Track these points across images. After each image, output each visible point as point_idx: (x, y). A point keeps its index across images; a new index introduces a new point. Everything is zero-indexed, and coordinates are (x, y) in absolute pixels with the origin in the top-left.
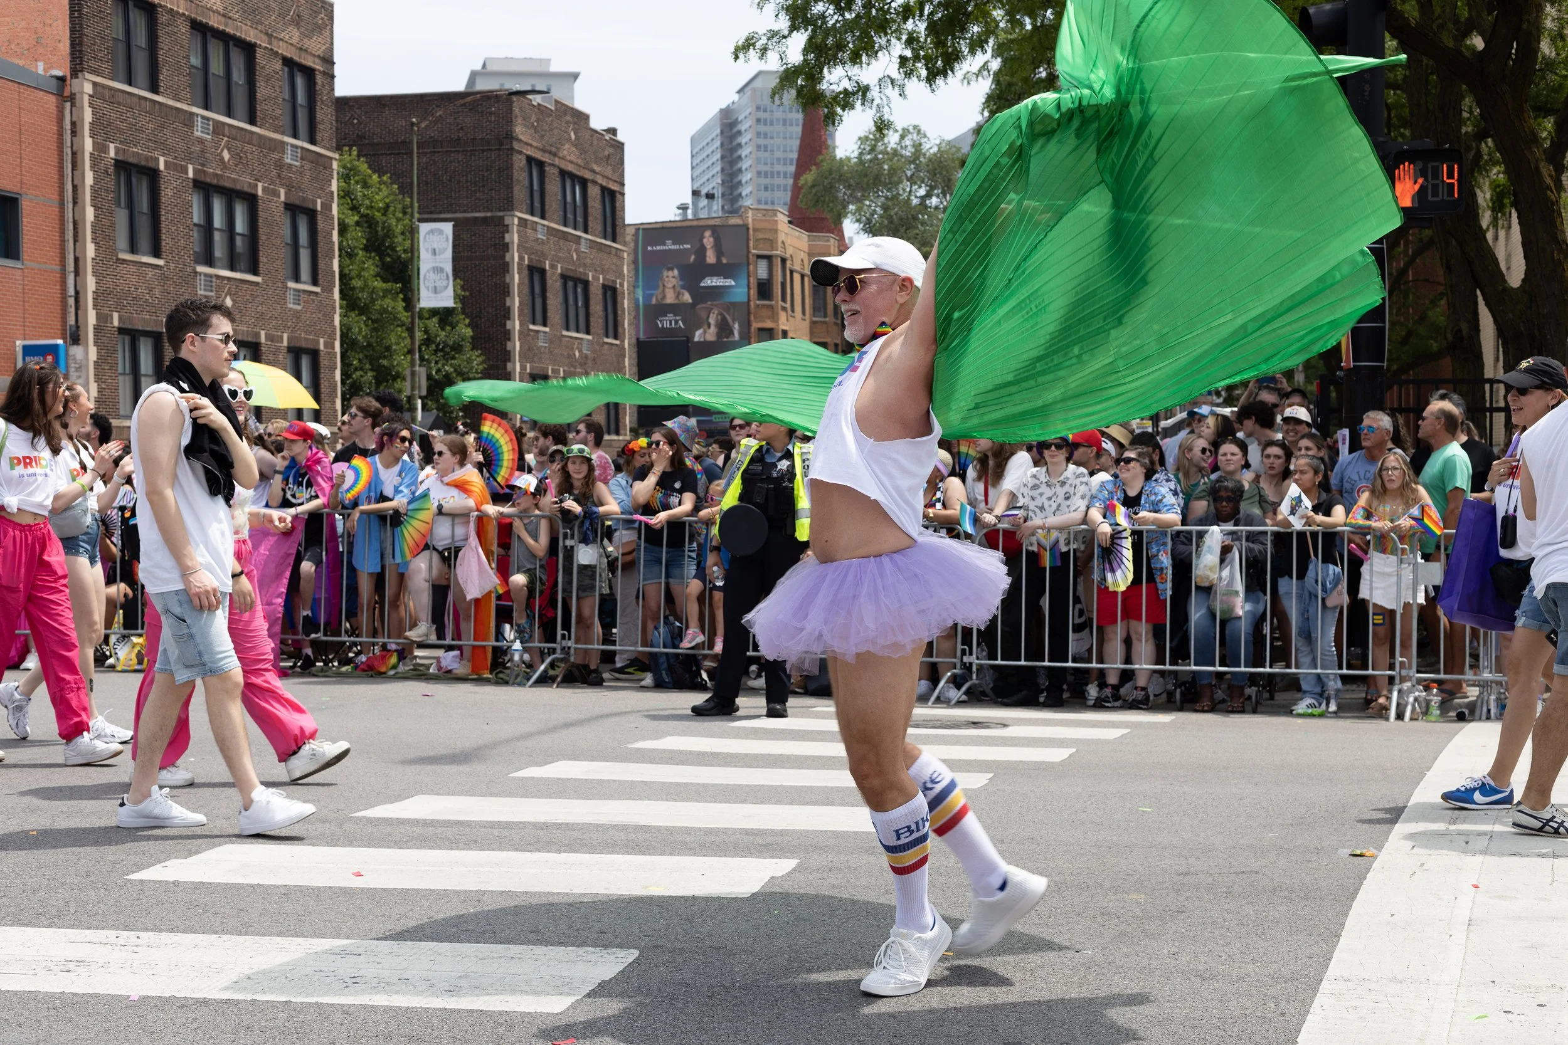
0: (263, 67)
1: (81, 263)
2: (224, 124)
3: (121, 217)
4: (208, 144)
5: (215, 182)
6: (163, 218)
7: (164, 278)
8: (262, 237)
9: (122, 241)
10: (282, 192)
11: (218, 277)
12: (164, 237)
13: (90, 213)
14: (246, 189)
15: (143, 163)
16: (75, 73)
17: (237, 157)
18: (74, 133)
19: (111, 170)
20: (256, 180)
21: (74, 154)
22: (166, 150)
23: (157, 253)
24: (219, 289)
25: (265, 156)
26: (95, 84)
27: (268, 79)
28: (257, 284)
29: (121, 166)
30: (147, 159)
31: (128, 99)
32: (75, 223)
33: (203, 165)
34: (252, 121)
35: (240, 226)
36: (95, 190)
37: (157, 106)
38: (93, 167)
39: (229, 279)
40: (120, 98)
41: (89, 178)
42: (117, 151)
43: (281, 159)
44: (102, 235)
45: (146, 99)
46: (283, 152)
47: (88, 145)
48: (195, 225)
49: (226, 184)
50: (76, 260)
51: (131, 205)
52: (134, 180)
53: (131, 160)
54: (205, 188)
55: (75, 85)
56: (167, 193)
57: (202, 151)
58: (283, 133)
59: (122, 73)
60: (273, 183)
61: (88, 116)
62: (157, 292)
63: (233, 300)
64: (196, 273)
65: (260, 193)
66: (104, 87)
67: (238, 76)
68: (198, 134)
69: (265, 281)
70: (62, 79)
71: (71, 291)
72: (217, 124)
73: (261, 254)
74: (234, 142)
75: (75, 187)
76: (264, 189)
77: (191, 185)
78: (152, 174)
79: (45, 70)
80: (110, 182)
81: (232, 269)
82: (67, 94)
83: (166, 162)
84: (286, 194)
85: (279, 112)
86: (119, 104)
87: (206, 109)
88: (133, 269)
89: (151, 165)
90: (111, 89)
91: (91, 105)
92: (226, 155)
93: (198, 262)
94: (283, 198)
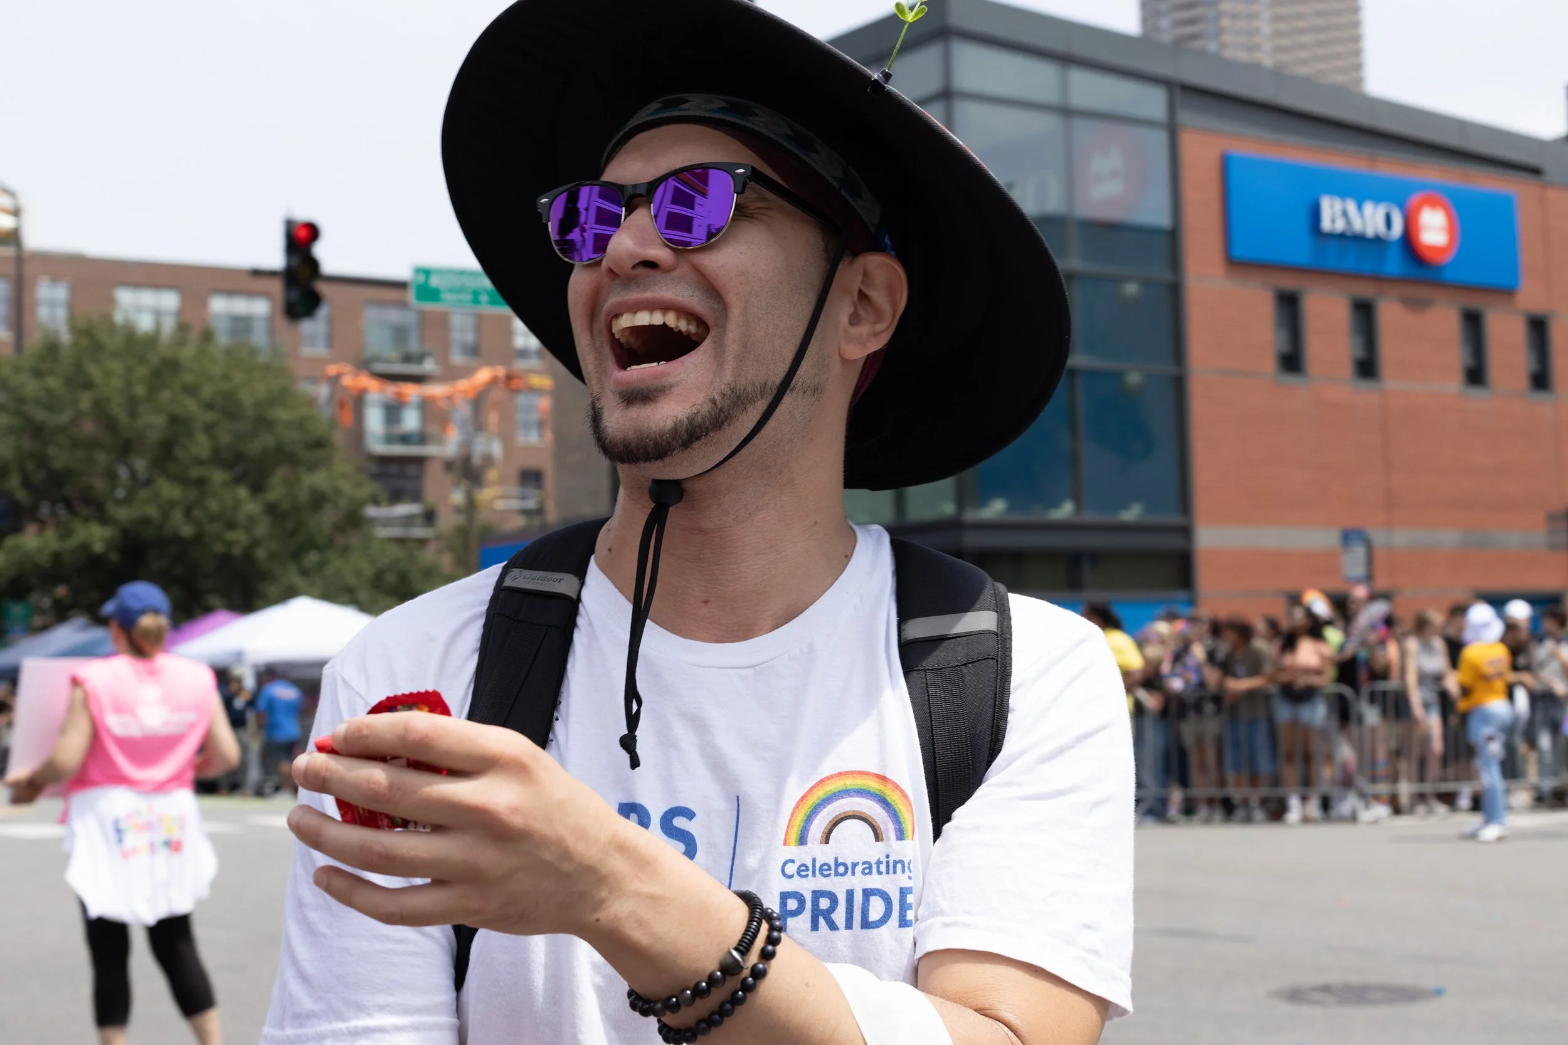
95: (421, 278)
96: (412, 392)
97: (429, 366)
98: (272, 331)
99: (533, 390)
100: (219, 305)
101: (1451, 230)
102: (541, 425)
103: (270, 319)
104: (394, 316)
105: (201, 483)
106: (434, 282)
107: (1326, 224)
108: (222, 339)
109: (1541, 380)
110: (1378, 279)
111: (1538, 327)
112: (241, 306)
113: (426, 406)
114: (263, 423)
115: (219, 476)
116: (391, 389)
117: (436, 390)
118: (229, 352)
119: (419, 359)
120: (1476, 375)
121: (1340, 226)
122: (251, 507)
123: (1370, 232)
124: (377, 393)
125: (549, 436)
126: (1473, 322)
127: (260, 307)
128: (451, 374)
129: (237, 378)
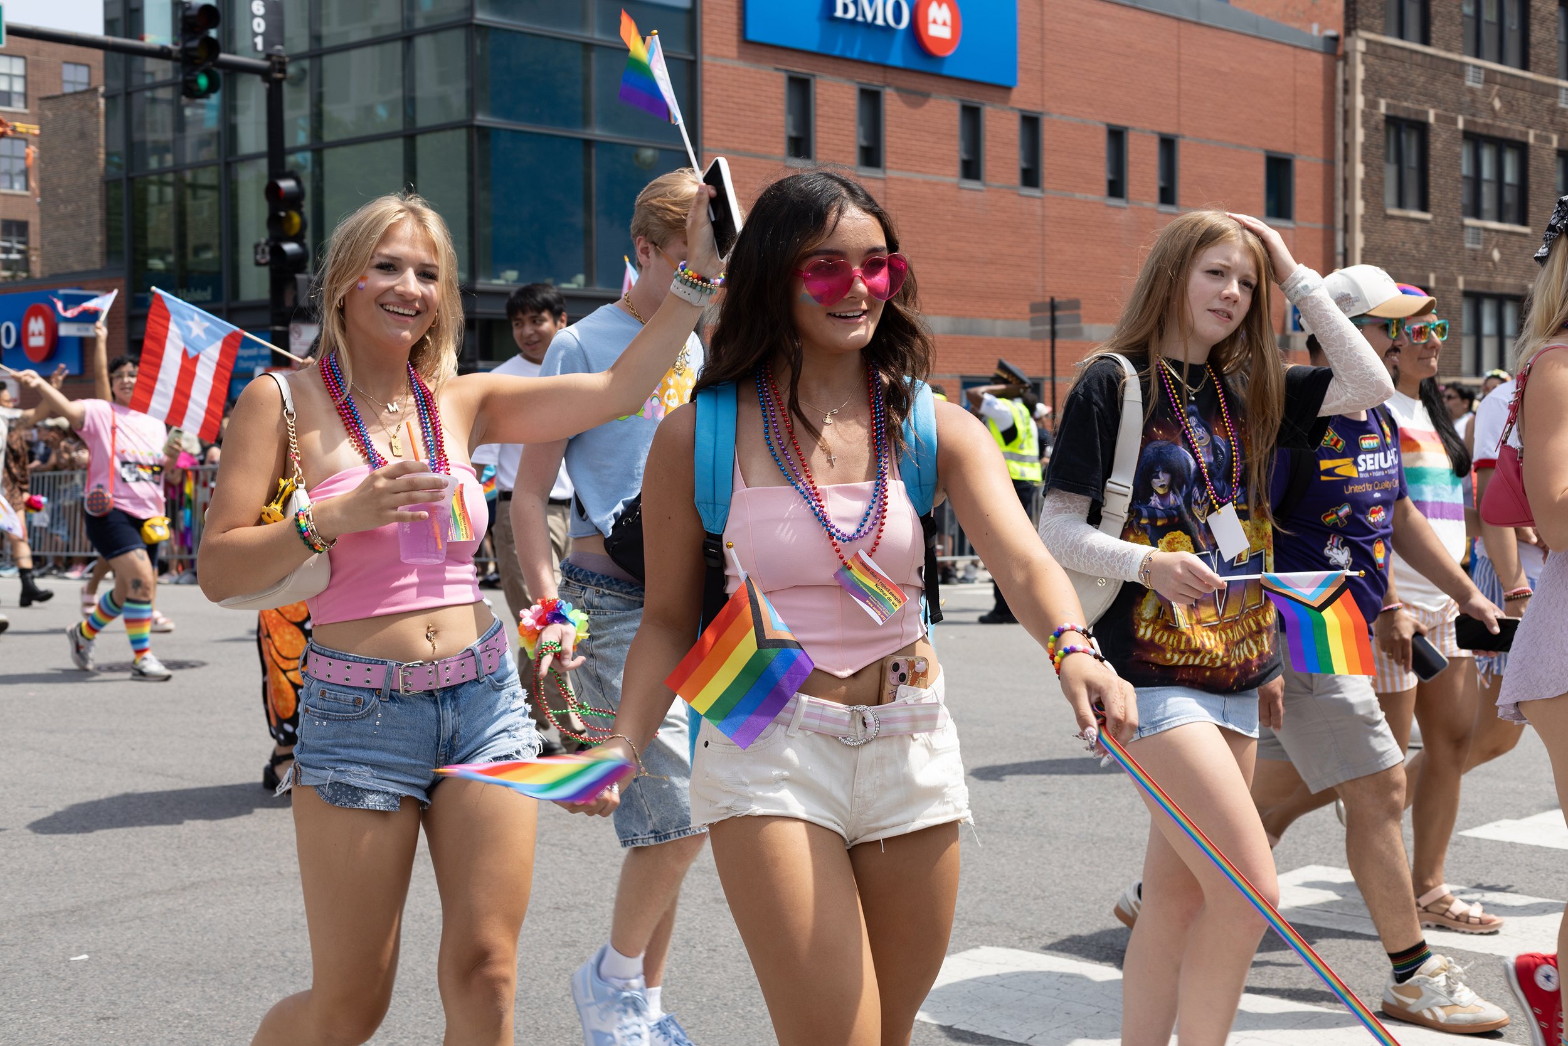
0: (1538, 10)
1: (1350, 221)
2: (1495, 72)
3: (1390, 172)
4: (1479, 94)
5: (1485, 131)
6: (1431, 172)
7: (1432, 232)
8: (1533, 186)
9: (1390, 196)
10: (1555, 139)
11: (1486, 230)
12: (1432, 190)
13: (1360, 171)
14: (1518, 137)
15: (1413, 117)
16: (1349, 29)
17: (1508, 105)
18: (1346, 91)
19: (1382, 126)
20: (1529, 127)
21: (1346, 112)
22: (1436, 101)
23: (1424, 206)
24: (1487, 242)
25: (1538, 102)
26: (1368, 41)
27: (1543, 21)
28: (1525, 235)
29: (1391, 121)
30: (1417, 112)
31: (1400, 53)
32: (1345, 181)
33: (1473, 115)
34: (1525, 66)
35: (1510, 176)
36: (1365, 147)
37: (1428, 59)
38: (1365, 124)
39: (1497, 231)
40: (1392, 53)
41: (1360, 135)
42: (1388, 106)
43: (1554, 104)
44: (1372, 193)
45: (1416, 52)
46: (1557, 97)
47: (1360, 102)
48: (1465, 177)
49: (1497, 133)
50: (1346, 217)
51: (1399, 161)
52: (1404, 136)
53: (1402, 114)
54: (1474, 139)
55: (1347, 44)
56: (1436, 146)
57: (1473, 101)
58: (1557, 76)
59: (1394, 26)
60: (1545, 129)
61: (1360, 73)
62: (1424, 247)
63: (1501, 253)
64: (1463, 226)
65: (1531, 140)
66: (1376, 43)
67: (1512, 22)
68: (1469, 83)
69: (1534, 231)
70: (1335, 39)
71: (1340, 248)
72: (1490, 72)
73: (1531, 203)
74: (1505, 90)
75: (1346, 146)
76: (1536, 137)
77: (1460, 136)
78: (1422, 128)
79: (1320, 31)
80: (1380, 138)
81: (1500, 219)
82: (1340, 51)
83: (1437, 117)
84: (1560, 141)
85: (1553, 54)
86: (1391, 59)
87: (1478, 54)
88: (1400, 224)
89: (1421, 118)
90: (1383, 45)
91: (1364, 62)
92: (1497, 104)
93: (1466, 214)
94: (1555, 144)
99: (17, 136)
101: (955, 25)
102: (26, 173)
107: (839, 13)
109: (1031, 177)
110: (886, 67)
111: (1031, 124)
120: (971, 169)
121: (851, 14)
123: (880, 21)
125: (33, 184)
126: (972, 115)
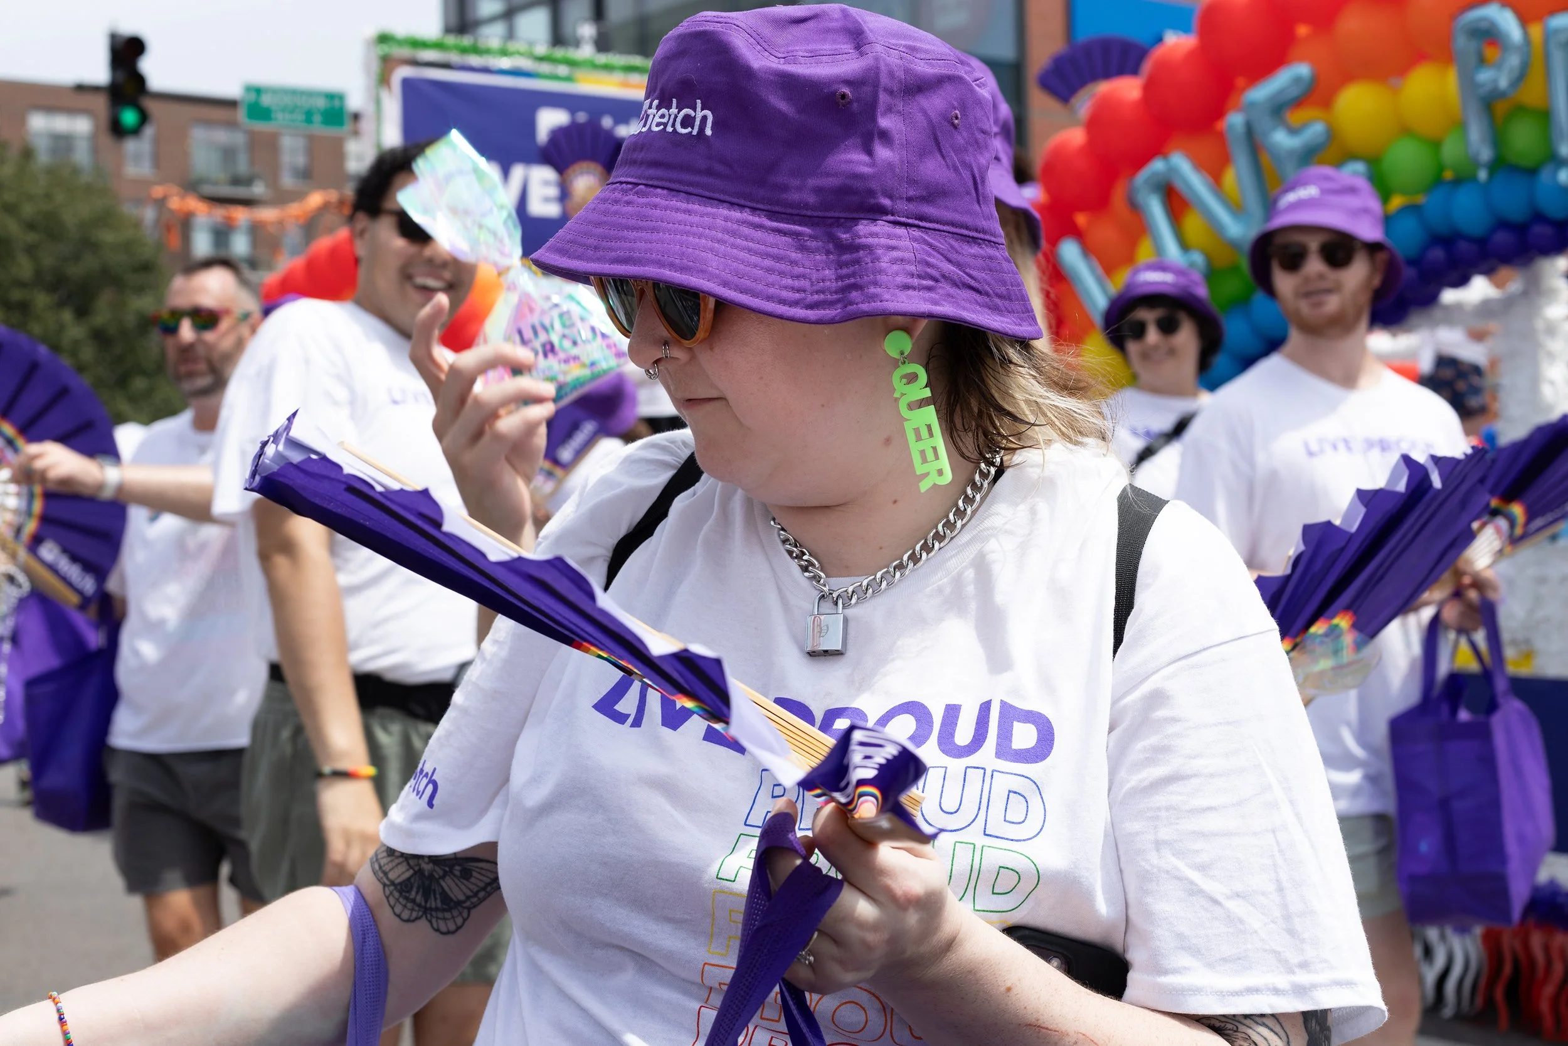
95: (252, 97)
96: (241, 215)
97: (258, 189)
98: (95, 150)
100: (39, 123)
103: (94, 137)
104: (221, 136)
105: (24, 307)
106: (266, 100)
108: (43, 158)
112: (61, 124)
113: (256, 230)
114: (88, 244)
115: (42, 300)
116: (219, 213)
117: (267, 214)
118: (51, 171)
119: (248, 182)
122: (75, 331)
124: (205, 217)
127: (81, 126)
128: (281, 198)
129: (60, 197)
